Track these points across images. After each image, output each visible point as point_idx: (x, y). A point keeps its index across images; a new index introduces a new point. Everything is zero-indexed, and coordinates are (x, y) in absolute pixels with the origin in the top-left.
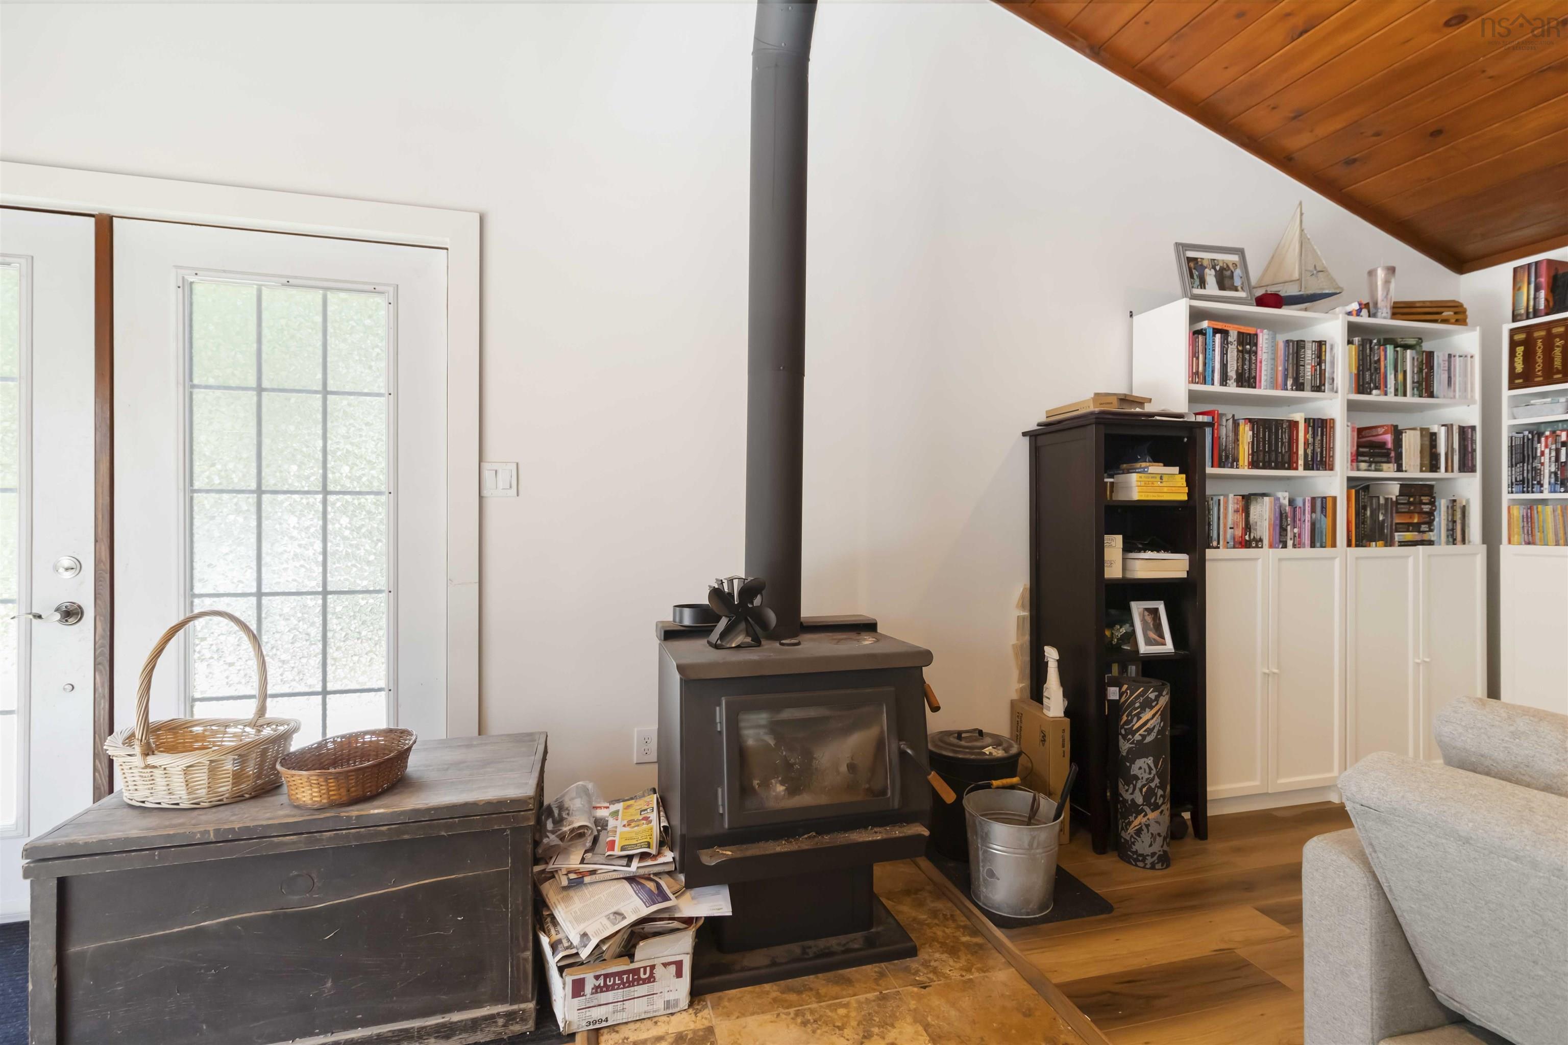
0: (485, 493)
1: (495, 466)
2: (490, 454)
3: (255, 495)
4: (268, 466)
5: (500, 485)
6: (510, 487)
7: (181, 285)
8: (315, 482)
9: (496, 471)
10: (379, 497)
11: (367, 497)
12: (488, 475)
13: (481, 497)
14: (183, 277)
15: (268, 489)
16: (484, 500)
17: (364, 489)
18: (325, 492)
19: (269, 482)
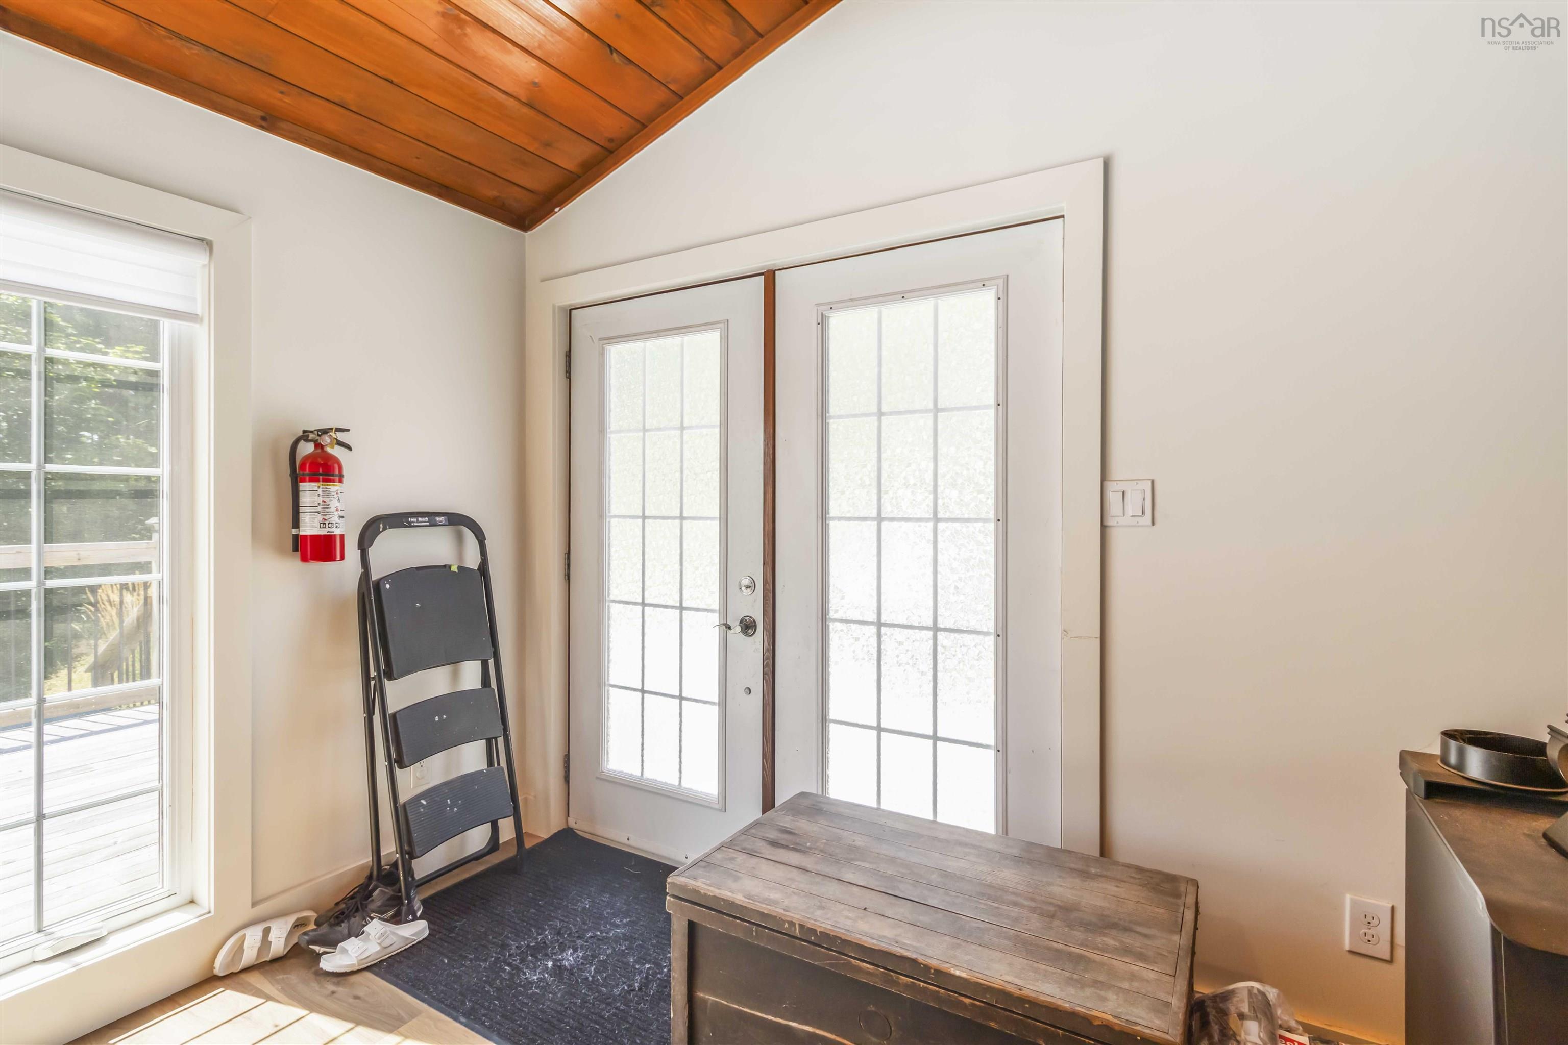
0: (1110, 522)
1: (1121, 486)
2: (1117, 469)
3: (876, 523)
4: (887, 492)
5: (1129, 512)
6: (1143, 513)
7: (820, 322)
8: (925, 510)
9: (1124, 493)
10: (986, 524)
11: (976, 524)
12: (1113, 498)
13: (1104, 527)
14: (822, 313)
15: (886, 516)
16: (1108, 530)
17: (972, 516)
18: (936, 519)
19: (887, 511)
